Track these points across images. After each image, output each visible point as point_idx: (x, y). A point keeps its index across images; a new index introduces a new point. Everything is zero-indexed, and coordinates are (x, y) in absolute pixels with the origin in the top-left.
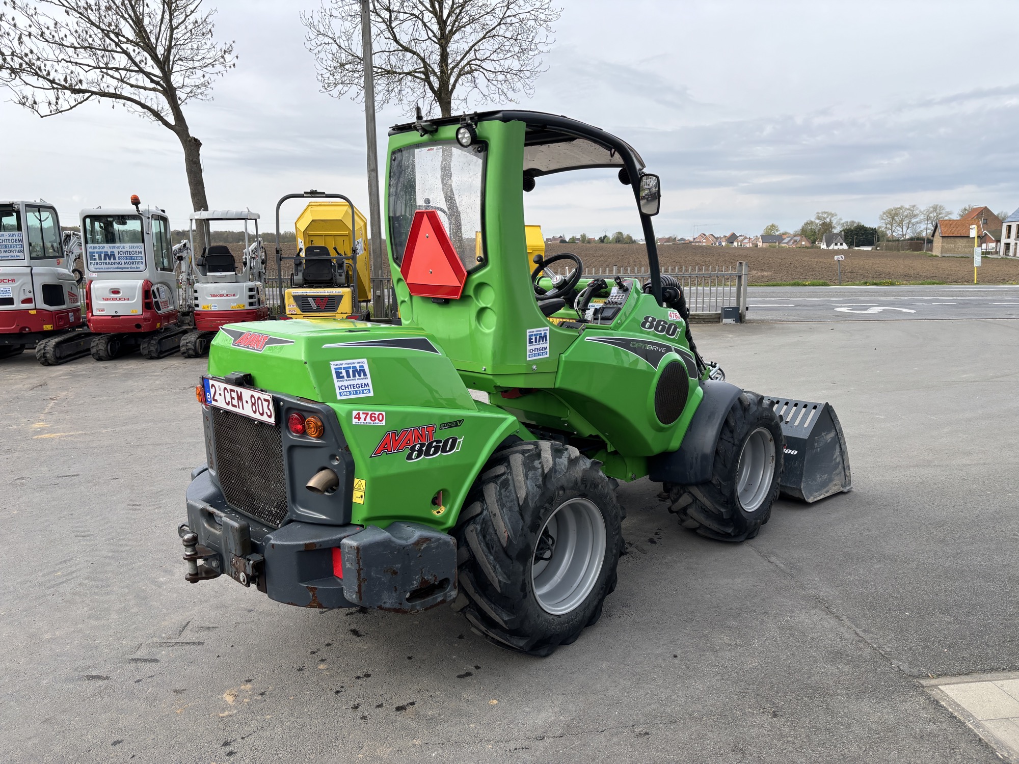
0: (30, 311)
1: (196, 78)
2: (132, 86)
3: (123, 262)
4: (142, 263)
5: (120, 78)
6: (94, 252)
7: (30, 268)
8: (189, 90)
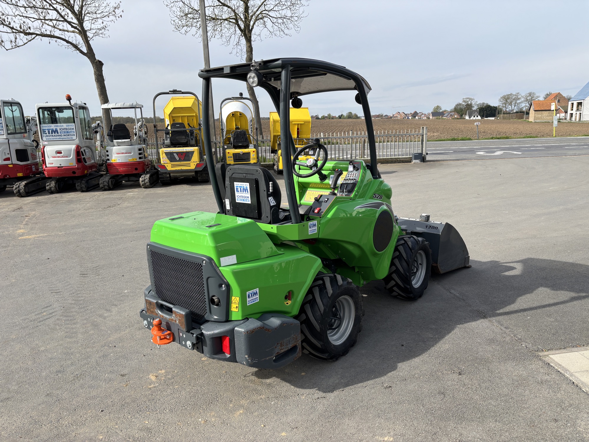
0: (9, 165)
1: (99, 24)
2: (60, 30)
3: (63, 134)
4: (74, 135)
5: (53, 25)
6: (45, 129)
7: (7, 140)
8: (94, 31)
